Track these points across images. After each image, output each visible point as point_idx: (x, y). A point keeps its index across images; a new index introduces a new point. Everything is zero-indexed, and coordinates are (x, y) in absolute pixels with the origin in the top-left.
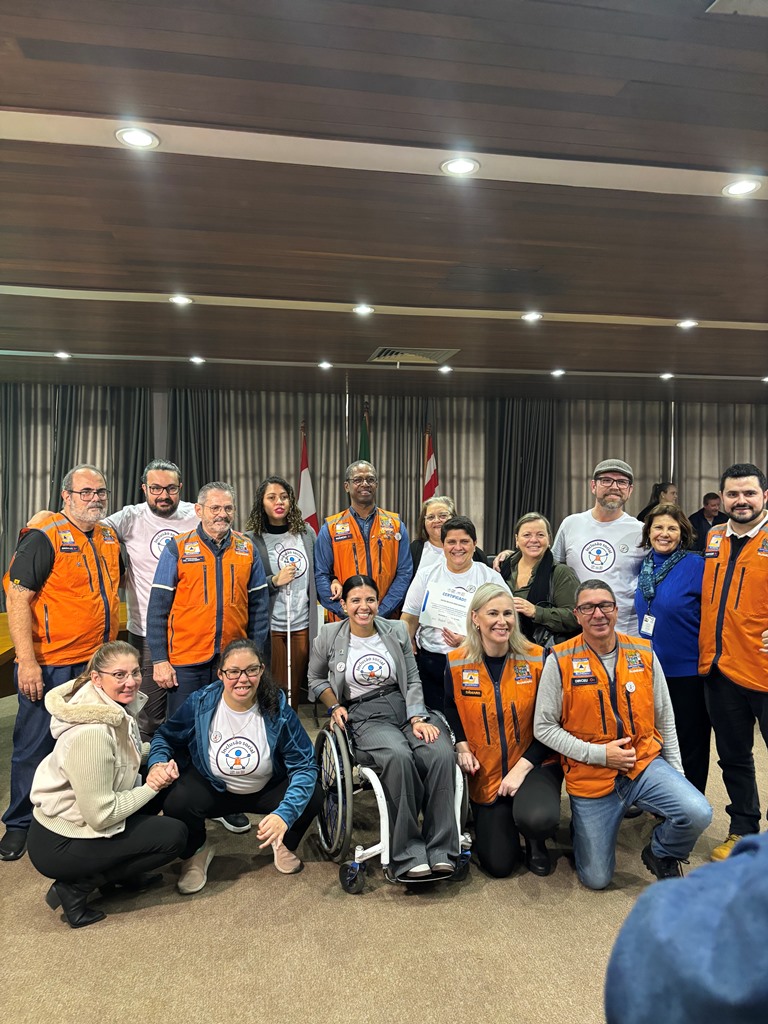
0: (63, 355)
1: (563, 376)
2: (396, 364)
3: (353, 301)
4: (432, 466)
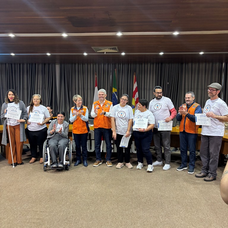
0: (13, 54)
1: (163, 54)
4: (135, 85)
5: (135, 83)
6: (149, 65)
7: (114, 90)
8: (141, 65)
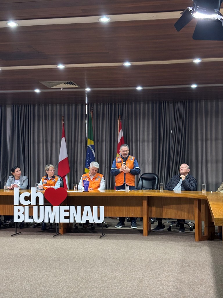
2: (61, 88)
4: (121, 135)
6: (142, 105)
7: (90, 143)
8: (130, 105)
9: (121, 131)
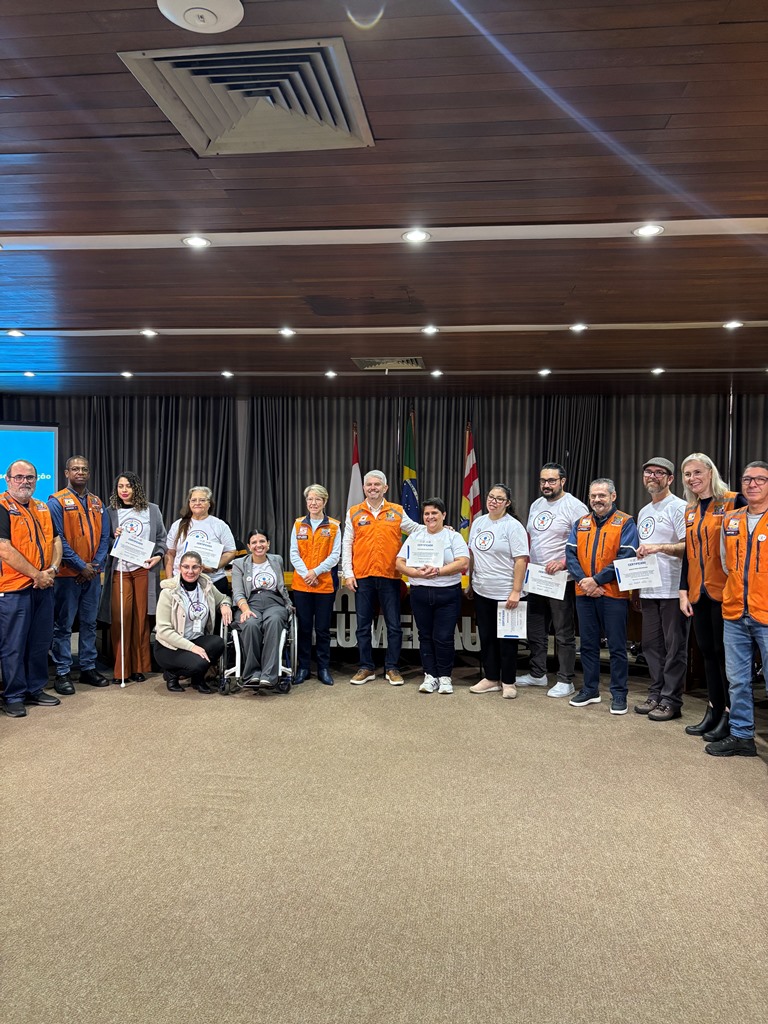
0: (127, 375)
1: (549, 375)
2: (384, 370)
3: (279, 326)
4: (471, 460)
5: (469, 453)
6: (511, 400)
7: (409, 474)
8: (486, 401)
9: (472, 452)
